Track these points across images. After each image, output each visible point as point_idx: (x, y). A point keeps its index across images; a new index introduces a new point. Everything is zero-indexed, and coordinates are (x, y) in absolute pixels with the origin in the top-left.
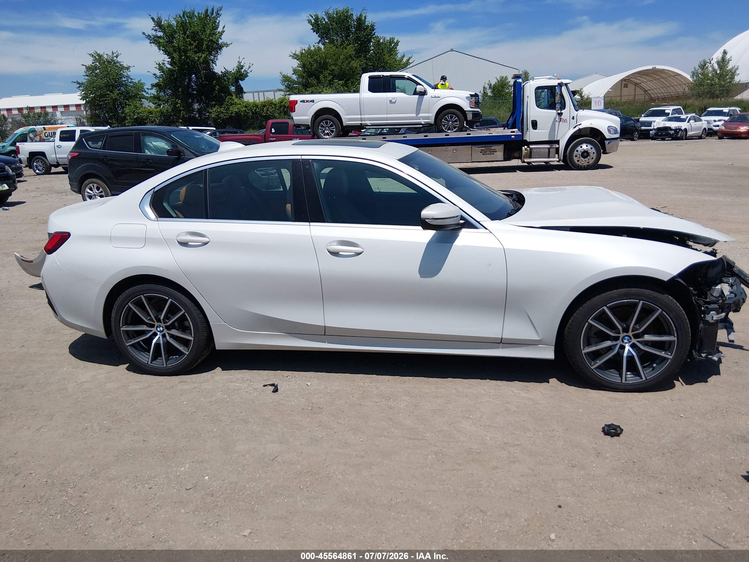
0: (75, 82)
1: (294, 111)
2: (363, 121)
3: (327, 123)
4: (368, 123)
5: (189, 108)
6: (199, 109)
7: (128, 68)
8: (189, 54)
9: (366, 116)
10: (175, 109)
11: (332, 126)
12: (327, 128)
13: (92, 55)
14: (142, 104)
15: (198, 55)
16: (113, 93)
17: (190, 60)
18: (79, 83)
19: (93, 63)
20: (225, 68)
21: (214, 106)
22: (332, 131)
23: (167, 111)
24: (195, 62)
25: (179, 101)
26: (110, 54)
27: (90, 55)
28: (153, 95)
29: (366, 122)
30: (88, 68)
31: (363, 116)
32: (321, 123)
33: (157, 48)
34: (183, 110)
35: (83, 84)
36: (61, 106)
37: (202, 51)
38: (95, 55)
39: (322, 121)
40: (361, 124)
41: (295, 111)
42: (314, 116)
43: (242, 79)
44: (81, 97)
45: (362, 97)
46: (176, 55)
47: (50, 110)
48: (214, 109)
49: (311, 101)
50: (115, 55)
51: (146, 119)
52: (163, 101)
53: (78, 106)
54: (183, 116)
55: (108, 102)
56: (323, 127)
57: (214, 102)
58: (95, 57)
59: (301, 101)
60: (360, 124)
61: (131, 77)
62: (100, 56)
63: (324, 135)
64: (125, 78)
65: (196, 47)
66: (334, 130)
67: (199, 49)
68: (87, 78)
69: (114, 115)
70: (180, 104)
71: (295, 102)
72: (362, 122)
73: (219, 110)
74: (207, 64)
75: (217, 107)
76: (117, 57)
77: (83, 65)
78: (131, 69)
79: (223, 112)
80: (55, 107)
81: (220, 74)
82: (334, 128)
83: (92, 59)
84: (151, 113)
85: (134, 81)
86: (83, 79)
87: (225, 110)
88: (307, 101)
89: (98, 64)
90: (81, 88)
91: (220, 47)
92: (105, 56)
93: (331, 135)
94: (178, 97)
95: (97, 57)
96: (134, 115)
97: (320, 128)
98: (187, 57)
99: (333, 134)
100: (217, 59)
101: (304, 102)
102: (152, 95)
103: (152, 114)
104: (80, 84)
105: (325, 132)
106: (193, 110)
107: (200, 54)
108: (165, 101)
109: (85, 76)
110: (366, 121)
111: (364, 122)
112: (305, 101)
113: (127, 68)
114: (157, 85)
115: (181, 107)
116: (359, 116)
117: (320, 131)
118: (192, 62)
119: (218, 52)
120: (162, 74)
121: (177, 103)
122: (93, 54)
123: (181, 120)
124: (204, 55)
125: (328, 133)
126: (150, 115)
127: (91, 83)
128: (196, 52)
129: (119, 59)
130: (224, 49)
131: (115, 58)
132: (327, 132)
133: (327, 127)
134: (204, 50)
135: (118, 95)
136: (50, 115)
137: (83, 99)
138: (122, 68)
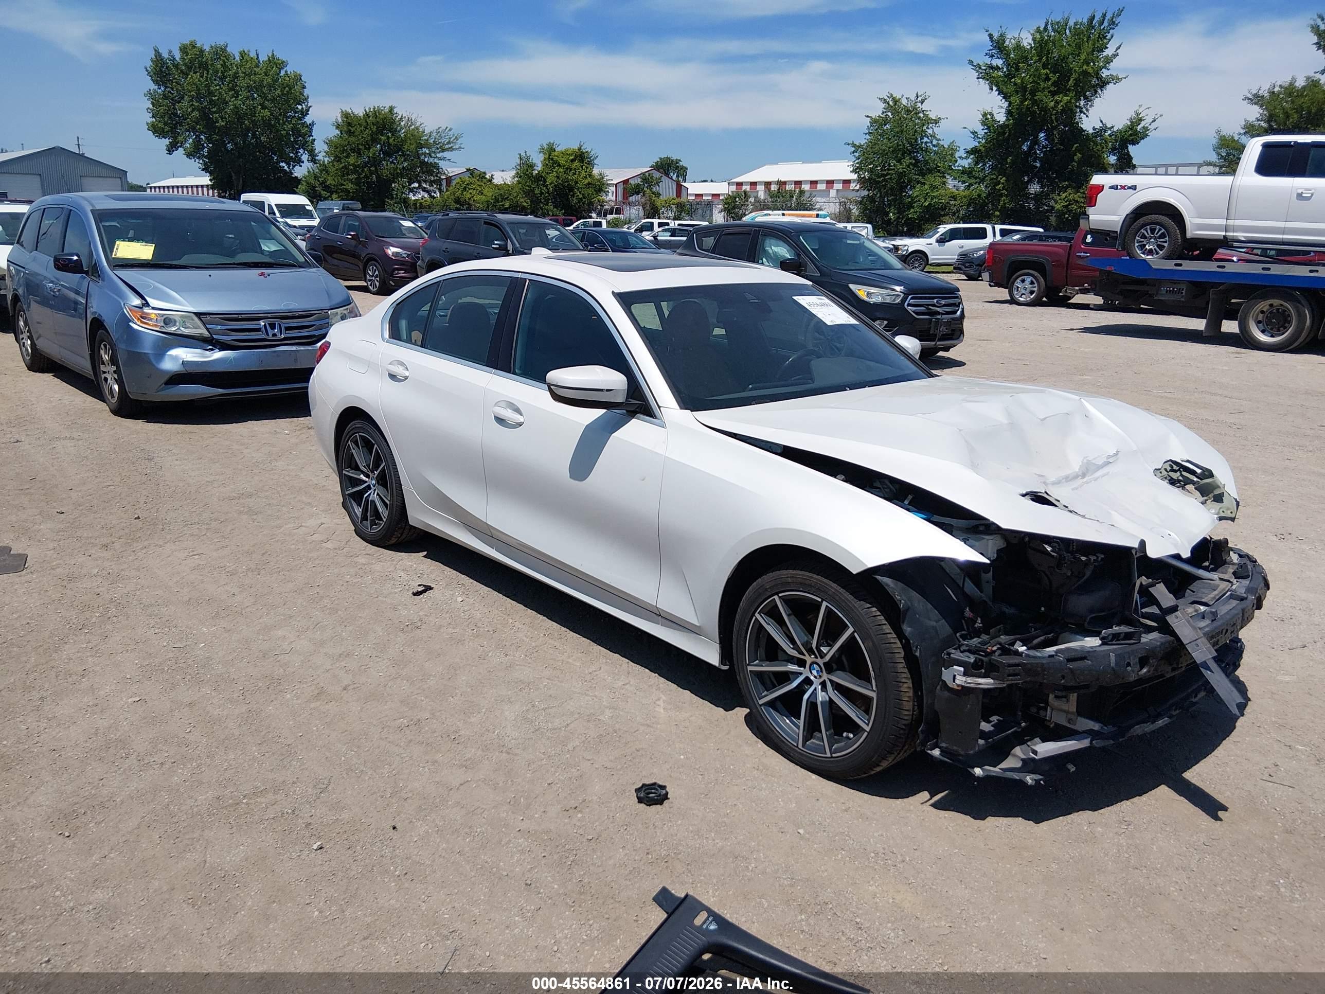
0: (849, 144)
1: (1093, 204)
2: (1229, 232)
3: (1153, 231)
4: (1241, 235)
5: (1018, 190)
6: (1036, 195)
7: (936, 122)
8: (1039, 96)
9: (1238, 222)
10: (994, 195)
11: (1163, 236)
12: (1152, 240)
13: (885, 100)
14: (944, 183)
15: (1056, 98)
16: (901, 164)
17: (1038, 108)
18: (854, 145)
19: (883, 113)
20: (1101, 121)
21: (1065, 189)
22: (1161, 247)
23: (979, 196)
24: (1045, 111)
25: (1003, 180)
26: (913, 98)
27: (881, 99)
28: (963, 167)
29: (1235, 234)
30: (874, 121)
31: (1231, 222)
32: (1142, 230)
33: (987, 87)
34: (1007, 196)
35: (859, 147)
36: (838, 181)
37: (1065, 91)
38: (888, 100)
39: (1143, 226)
40: (1225, 237)
41: (1095, 206)
42: (1131, 216)
43: (1135, 142)
44: (852, 169)
45: (1238, 183)
46: (1016, 99)
47: (806, 187)
48: (1064, 196)
49: (1130, 188)
50: (920, 99)
51: (944, 209)
52: (976, 178)
53: (846, 182)
54: (1004, 206)
55: (890, 178)
56: (1145, 237)
57: (1066, 183)
58: (888, 104)
59: (1111, 187)
60: (1222, 238)
61: (938, 137)
62: (896, 101)
63: (1143, 253)
64: (928, 138)
65: (1054, 84)
66: (1166, 245)
67: (1060, 88)
68: (868, 137)
69: (895, 200)
70: (1003, 183)
71: (1100, 188)
72: (1227, 234)
73: (1071, 197)
74: (1069, 115)
75: (1069, 191)
76: (922, 102)
77: (868, 116)
78: (942, 123)
79: (1077, 202)
80: (814, 183)
81: (1091, 131)
82: (1166, 242)
83: (883, 106)
84: (954, 197)
85: (941, 143)
86: (862, 140)
87: (1083, 197)
88: (1123, 188)
89: (889, 114)
90: (857, 154)
91: (1103, 84)
92: (904, 102)
93: (1157, 253)
94: (1002, 172)
95: (891, 103)
96: (925, 201)
97: (1137, 238)
98: (1035, 102)
99: (1161, 252)
100: (1091, 106)
101: (1117, 189)
102: (960, 168)
103: (955, 200)
104: (857, 147)
105: (1147, 247)
106: (1027, 196)
107: (1061, 96)
108: (979, 178)
109: (866, 134)
110: (1236, 232)
111: (1231, 234)
112: (1119, 187)
113: (935, 120)
114: (973, 151)
115: (1003, 189)
116: (1223, 222)
117: (1137, 244)
118: (1041, 111)
119: (1096, 92)
120: (986, 131)
121: (999, 183)
122: (886, 98)
123: (997, 213)
124: (1065, 98)
125: (1151, 249)
126: (951, 203)
127: (872, 144)
128: (1053, 94)
129: (925, 107)
130: (1110, 87)
131: (919, 105)
132: (1151, 247)
133: (1151, 238)
134: (1069, 90)
135: (909, 167)
136: (807, 194)
137: (854, 171)
138: (927, 121)
